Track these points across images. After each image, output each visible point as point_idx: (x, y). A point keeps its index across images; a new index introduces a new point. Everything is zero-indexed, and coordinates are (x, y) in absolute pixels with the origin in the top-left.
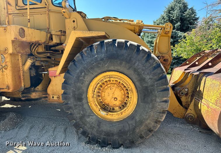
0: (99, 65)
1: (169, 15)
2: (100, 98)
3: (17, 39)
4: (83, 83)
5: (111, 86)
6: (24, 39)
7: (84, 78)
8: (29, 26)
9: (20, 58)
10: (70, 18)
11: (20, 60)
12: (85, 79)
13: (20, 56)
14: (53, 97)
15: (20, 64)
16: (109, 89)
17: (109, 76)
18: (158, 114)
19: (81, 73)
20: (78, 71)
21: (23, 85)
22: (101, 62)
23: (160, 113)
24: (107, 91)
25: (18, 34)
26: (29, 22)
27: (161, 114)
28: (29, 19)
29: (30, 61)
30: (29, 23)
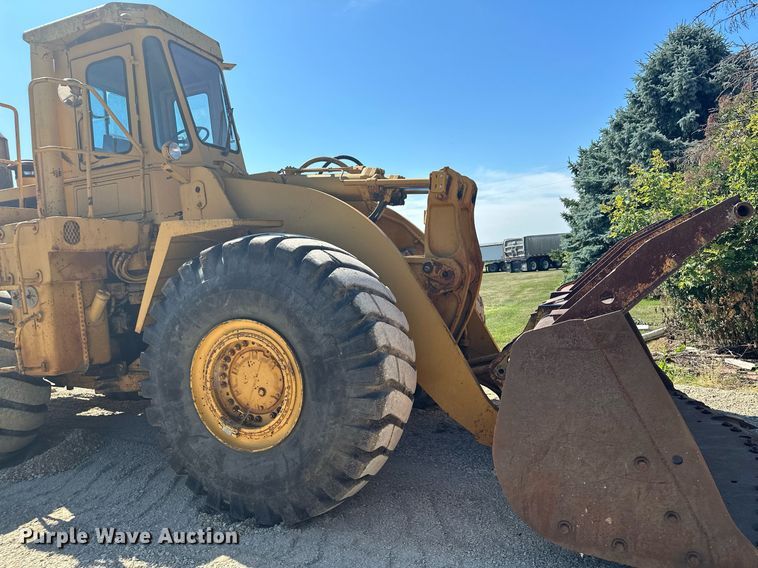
0: (210, 305)
1: (653, 89)
2: (228, 389)
3: (57, 249)
4: (179, 351)
5: (249, 358)
6: (78, 247)
7: (181, 339)
8: (90, 213)
9: (78, 292)
10: (189, 181)
11: (78, 296)
12: (182, 342)
13: (77, 287)
15: (79, 306)
16: (246, 364)
17: (236, 332)
18: (355, 430)
19: (174, 327)
20: (167, 321)
21: (86, 359)
22: (213, 296)
23: (362, 427)
24: (241, 370)
25: (60, 237)
26: (91, 203)
27: (363, 432)
28: (91, 198)
29: (101, 297)
30: (90, 207)
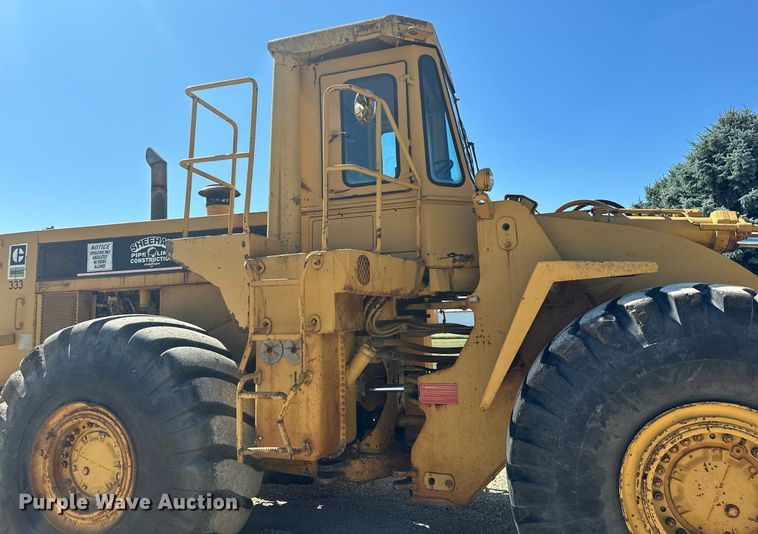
0: (662, 379)
3: (351, 289)
4: (600, 442)
5: (705, 458)
7: (604, 425)
8: (378, 248)
9: (340, 345)
10: (492, 216)
11: (340, 352)
12: (607, 430)
13: (340, 339)
14: (432, 481)
15: (340, 363)
16: (700, 467)
17: (700, 420)
19: (592, 406)
20: (577, 398)
21: (343, 437)
22: (669, 366)
24: (690, 476)
25: (354, 274)
26: (380, 236)
28: (380, 230)
29: (368, 353)
30: (379, 240)
